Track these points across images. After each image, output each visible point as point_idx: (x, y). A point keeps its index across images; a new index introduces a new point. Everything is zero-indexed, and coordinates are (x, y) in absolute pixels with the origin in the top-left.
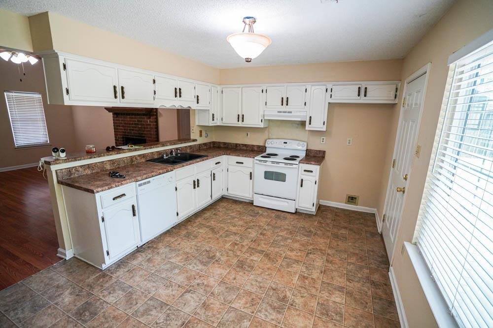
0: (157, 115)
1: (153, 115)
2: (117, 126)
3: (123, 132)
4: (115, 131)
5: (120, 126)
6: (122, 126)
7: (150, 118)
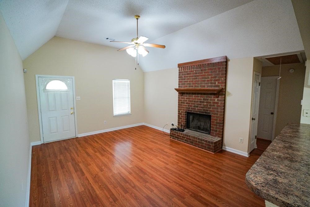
0: (225, 95)
1: (222, 95)
2: (182, 103)
3: (187, 108)
4: (179, 107)
5: (184, 103)
6: (186, 103)
7: (218, 97)
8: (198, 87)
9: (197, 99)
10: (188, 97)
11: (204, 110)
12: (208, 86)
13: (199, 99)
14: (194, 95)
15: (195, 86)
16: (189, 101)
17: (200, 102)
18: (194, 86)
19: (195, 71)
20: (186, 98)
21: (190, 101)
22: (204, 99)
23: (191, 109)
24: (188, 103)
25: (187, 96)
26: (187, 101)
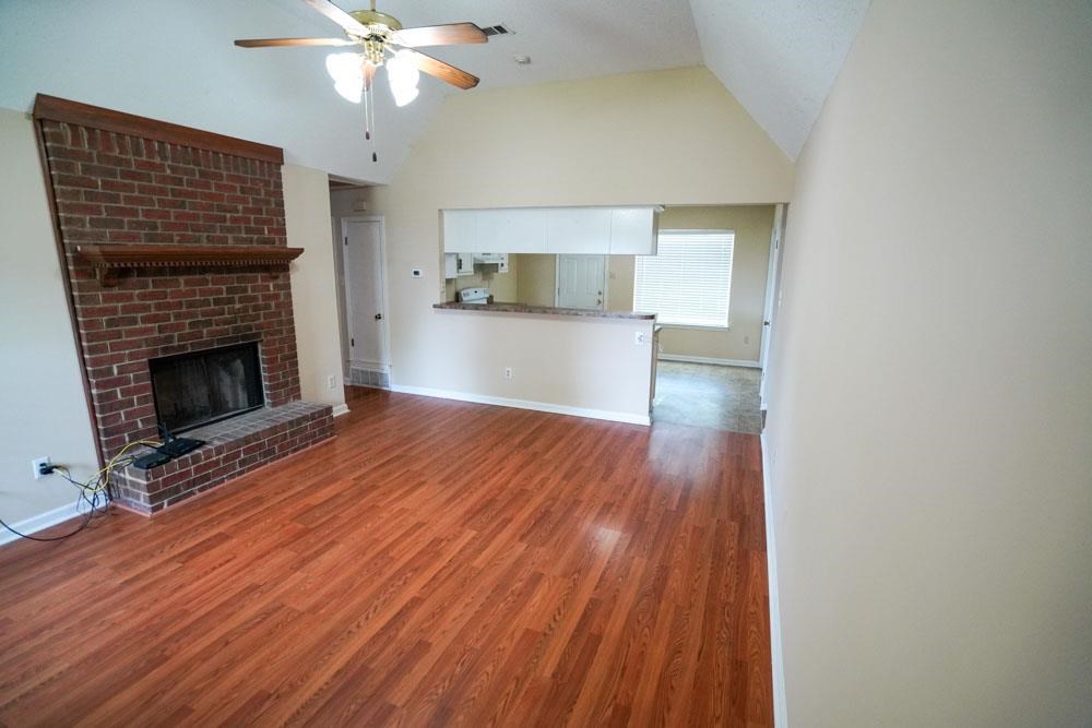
1: (286, 269)
6: (147, 320)
7: (278, 277)
8: (198, 240)
9: (203, 293)
10: (151, 289)
11: (236, 329)
12: (236, 240)
13: (211, 292)
14: (182, 279)
15: (182, 236)
16: (158, 307)
17: (217, 302)
18: (176, 238)
19: (173, 169)
20: (143, 297)
21: (169, 306)
22: (229, 290)
23: (181, 338)
24: (156, 316)
25: (145, 286)
26: (146, 308)
